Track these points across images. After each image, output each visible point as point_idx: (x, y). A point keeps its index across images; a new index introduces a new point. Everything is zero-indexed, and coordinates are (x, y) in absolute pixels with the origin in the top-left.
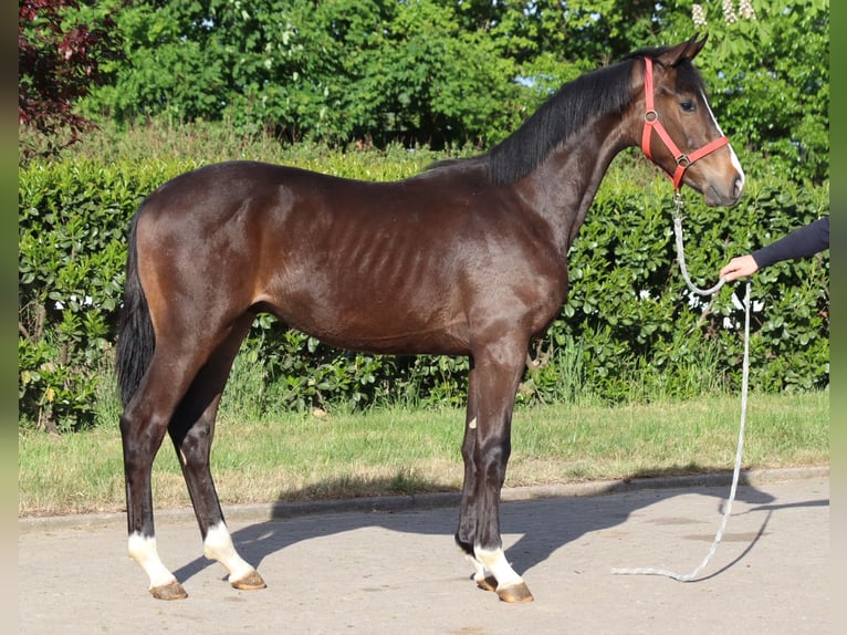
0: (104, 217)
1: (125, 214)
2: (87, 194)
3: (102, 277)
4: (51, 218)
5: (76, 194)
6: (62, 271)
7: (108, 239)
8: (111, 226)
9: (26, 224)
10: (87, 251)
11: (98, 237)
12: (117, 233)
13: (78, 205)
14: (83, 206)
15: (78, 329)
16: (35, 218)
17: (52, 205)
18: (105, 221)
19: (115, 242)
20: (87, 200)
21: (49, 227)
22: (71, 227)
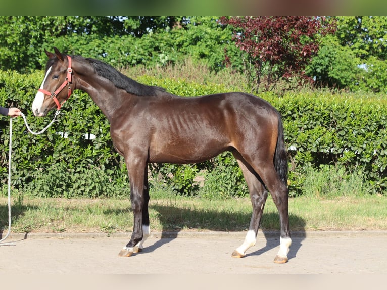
0: (315, 116)
1: (322, 115)
2: (308, 107)
3: (313, 139)
4: (295, 115)
5: (306, 106)
6: (298, 136)
7: (315, 125)
8: (317, 120)
9: (286, 117)
10: (307, 129)
11: (312, 123)
12: (319, 122)
13: (305, 111)
14: (307, 112)
15: (302, 158)
16: (290, 115)
17: (296, 110)
18: (315, 118)
19: (317, 126)
20: (309, 109)
21: (293, 119)
22: (302, 119)
